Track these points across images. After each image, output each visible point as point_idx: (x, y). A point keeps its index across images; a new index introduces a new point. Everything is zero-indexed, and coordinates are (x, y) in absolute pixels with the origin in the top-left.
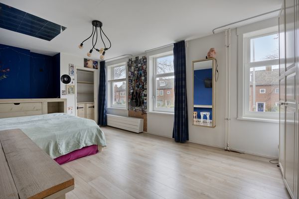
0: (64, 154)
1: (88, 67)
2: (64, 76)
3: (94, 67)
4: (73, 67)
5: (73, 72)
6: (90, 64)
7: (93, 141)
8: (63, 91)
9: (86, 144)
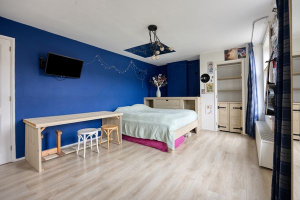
0: (142, 138)
1: (229, 59)
2: (204, 75)
3: (239, 57)
4: (212, 64)
5: (211, 70)
6: (233, 54)
7: (163, 139)
8: (203, 90)
9: (156, 138)
